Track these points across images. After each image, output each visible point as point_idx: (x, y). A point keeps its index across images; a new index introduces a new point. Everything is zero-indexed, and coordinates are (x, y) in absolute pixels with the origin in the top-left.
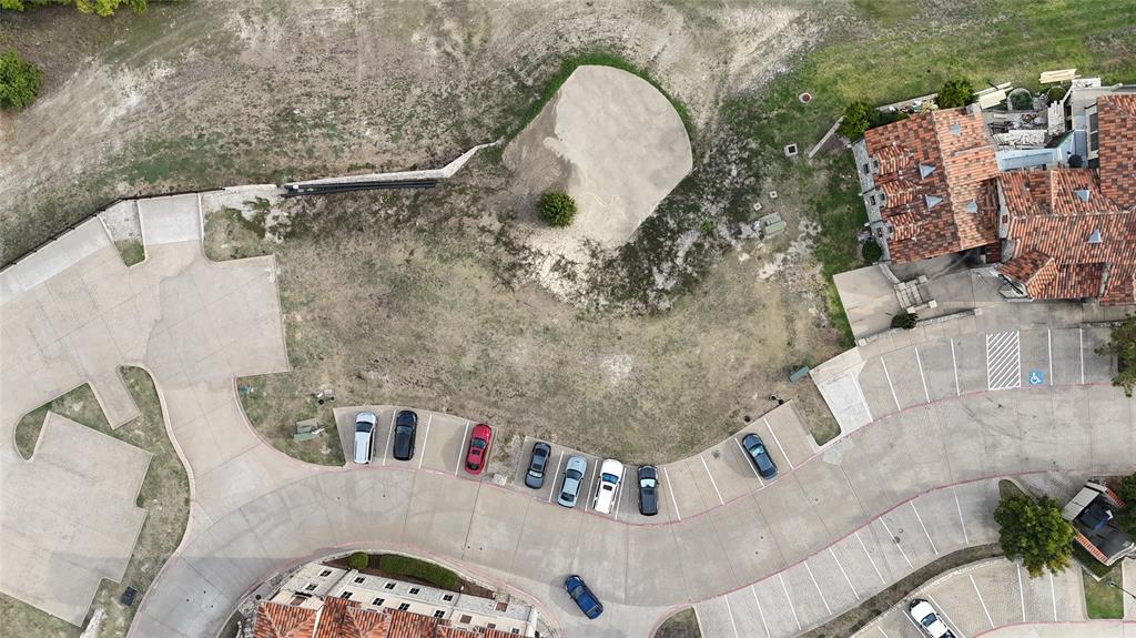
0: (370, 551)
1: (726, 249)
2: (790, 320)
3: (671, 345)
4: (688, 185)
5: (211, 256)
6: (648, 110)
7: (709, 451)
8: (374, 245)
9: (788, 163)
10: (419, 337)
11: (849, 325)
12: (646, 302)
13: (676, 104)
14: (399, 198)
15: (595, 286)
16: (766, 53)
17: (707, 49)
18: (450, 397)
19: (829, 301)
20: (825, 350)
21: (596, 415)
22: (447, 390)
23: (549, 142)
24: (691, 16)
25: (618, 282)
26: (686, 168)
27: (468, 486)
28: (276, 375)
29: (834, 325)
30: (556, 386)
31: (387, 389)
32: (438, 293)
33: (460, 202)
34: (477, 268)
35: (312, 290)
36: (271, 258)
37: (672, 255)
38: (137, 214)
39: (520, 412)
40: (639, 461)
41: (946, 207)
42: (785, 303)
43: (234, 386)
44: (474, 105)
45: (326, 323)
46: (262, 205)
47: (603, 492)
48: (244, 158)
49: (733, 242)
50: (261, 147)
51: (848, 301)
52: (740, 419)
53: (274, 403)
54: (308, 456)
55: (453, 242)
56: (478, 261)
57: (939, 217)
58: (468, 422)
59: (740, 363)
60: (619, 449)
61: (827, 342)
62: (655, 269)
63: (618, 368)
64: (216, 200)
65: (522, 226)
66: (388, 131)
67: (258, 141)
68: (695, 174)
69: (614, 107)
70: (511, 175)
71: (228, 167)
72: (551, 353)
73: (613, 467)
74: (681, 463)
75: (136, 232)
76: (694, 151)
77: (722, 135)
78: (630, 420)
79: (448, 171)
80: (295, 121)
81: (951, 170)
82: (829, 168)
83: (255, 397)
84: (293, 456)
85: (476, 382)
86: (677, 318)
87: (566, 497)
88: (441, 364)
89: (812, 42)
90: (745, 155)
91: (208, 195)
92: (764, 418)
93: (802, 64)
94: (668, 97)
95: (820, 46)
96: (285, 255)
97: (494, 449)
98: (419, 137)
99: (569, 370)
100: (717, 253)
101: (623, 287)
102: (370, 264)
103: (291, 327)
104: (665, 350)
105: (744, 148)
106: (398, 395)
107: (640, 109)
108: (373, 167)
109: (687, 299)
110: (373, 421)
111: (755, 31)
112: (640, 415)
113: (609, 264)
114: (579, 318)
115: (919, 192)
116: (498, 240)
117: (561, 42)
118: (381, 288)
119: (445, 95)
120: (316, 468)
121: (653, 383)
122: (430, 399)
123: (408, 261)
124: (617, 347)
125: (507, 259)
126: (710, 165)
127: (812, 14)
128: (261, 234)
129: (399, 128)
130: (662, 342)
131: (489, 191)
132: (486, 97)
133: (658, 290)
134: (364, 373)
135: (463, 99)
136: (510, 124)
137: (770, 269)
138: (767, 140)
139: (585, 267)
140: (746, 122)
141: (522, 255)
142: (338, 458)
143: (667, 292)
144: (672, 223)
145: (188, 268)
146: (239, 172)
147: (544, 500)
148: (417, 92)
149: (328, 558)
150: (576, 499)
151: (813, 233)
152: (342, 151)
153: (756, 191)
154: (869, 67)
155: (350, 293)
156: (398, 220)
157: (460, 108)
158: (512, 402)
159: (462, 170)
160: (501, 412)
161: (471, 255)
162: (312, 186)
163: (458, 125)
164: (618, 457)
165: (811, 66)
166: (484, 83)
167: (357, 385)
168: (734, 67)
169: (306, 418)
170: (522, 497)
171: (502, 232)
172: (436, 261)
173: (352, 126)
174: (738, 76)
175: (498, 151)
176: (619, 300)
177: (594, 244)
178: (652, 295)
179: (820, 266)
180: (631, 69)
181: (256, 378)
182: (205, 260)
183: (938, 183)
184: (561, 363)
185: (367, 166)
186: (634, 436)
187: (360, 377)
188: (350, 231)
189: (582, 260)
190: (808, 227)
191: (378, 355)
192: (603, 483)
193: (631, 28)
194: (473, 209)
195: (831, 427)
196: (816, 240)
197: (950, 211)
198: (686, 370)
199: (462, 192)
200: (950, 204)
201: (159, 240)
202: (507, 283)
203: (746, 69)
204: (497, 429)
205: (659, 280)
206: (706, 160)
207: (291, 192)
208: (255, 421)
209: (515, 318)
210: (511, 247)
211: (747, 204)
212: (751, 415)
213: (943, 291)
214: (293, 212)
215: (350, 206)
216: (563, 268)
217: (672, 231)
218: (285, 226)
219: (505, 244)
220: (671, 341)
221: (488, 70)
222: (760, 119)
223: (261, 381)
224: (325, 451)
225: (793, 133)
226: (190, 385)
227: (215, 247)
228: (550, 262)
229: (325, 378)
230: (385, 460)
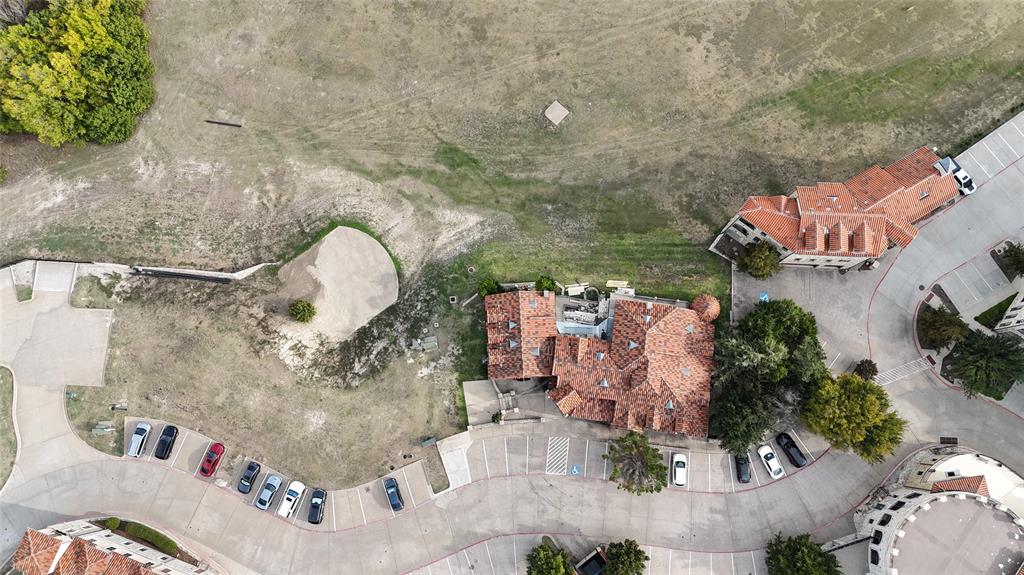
0: (122, 519)
1: (401, 353)
2: (431, 406)
3: (353, 411)
4: (392, 310)
5: (73, 303)
6: (376, 260)
7: (363, 486)
8: (178, 314)
9: (450, 307)
10: (192, 378)
11: (467, 416)
12: (344, 380)
13: (395, 260)
14: (204, 287)
15: (315, 364)
16: (459, 239)
17: (424, 229)
18: (202, 420)
19: (457, 398)
20: (451, 429)
21: (295, 450)
22: (202, 417)
23: (310, 268)
24: (418, 209)
25: (331, 364)
26: (393, 299)
27: (200, 484)
28: (94, 388)
29: (457, 414)
30: (272, 426)
31: (164, 408)
32: (211, 351)
33: (242, 296)
34: (240, 339)
35: (132, 336)
36: (111, 311)
37: (369, 352)
38: (34, 271)
39: (246, 440)
40: (316, 486)
41: (519, 349)
42: (430, 394)
43: (64, 390)
44: (270, 238)
45: (135, 359)
46: (116, 277)
47: (285, 502)
48: (114, 246)
49: (406, 350)
50: (128, 241)
51: (470, 399)
52: (387, 467)
53: (86, 406)
54: (99, 446)
55: (229, 320)
56: (242, 335)
57: (515, 354)
58: (211, 441)
59: (395, 429)
60: (305, 475)
61: (451, 424)
62: (357, 359)
63: (316, 420)
64: (87, 270)
65: (279, 318)
66: (211, 245)
67: (128, 237)
68: (397, 304)
69: (356, 255)
70: (281, 285)
71: (103, 250)
72: (275, 401)
73: (298, 487)
74: (344, 492)
75: (31, 281)
76: (400, 290)
77: (420, 283)
78: (316, 456)
79: (239, 276)
80: (154, 229)
81: (525, 327)
82: (473, 314)
83: (75, 400)
84: (90, 445)
85: (222, 414)
86: (361, 393)
87: (262, 502)
88: (203, 397)
89: (486, 237)
90: (428, 298)
91: (83, 265)
92: (403, 469)
93: (477, 248)
94: (390, 254)
95: (490, 241)
96: (121, 310)
97: (223, 461)
98: (230, 251)
99: (284, 416)
100: (395, 355)
101: (333, 367)
102: (172, 325)
103: (112, 357)
104: (349, 413)
105: (428, 294)
106: (169, 414)
107: (372, 259)
108: (195, 265)
109: (369, 382)
110: (148, 430)
111: (455, 225)
112: (323, 454)
113: (331, 352)
114: (298, 383)
115: (507, 337)
116: (259, 324)
117: (333, 210)
118: (176, 342)
119: (254, 229)
120: (103, 455)
121: (337, 434)
122: (190, 421)
123: (197, 328)
124: (318, 405)
125: (261, 336)
126: (407, 300)
127: (490, 221)
128: (110, 295)
129: (219, 244)
130: (348, 407)
131: (264, 292)
132: (279, 234)
133: (354, 373)
134: (150, 396)
135: (264, 233)
136: (288, 253)
137: (425, 371)
138: (442, 291)
139: (313, 351)
140: (434, 278)
141: (272, 336)
142: (120, 450)
143: (359, 376)
144: (375, 332)
145: (57, 309)
146: (109, 254)
147: (248, 503)
148: (237, 224)
149: (93, 519)
150: (268, 504)
151: (456, 353)
152: (178, 252)
153: (427, 321)
154: (513, 259)
155: (155, 342)
156: (198, 301)
157: (261, 238)
158: (242, 432)
159: (249, 276)
160: (233, 438)
161: (238, 330)
162: (151, 271)
163: (257, 248)
164: (303, 481)
165: (480, 252)
166: (280, 226)
167: (144, 403)
168: (438, 244)
169: (105, 420)
170: (235, 498)
171: (264, 320)
172: (215, 331)
173: (190, 238)
174: (439, 250)
175: (277, 268)
176: (327, 375)
177: (324, 337)
178: (350, 375)
179: (456, 375)
180: (371, 234)
181: (80, 388)
182: (68, 305)
183: (516, 335)
184: (279, 411)
185: (192, 264)
186: (317, 468)
187: (147, 398)
188: (165, 302)
189: (313, 346)
190: (454, 348)
191: (163, 385)
192: (287, 496)
193: (380, 209)
194: (249, 302)
195: (444, 482)
196: (457, 358)
197: (521, 352)
198: (359, 429)
199: (246, 290)
200: (521, 347)
201: (45, 289)
202: (257, 352)
203: (445, 246)
204: (229, 449)
205: (357, 367)
206: (406, 297)
207: (138, 272)
208: (71, 416)
209: (256, 375)
210: (266, 329)
211: (420, 327)
212: (394, 465)
213: (526, 403)
214: (135, 285)
215: (171, 287)
216: (298, 350)
217: (374, 337)
218: (127, 293)
219: (263, 327)
220: (354, 408)
221: (286, 218)
222: (442, 278)
223: (81, 390)
224: (112, 444)
225: (458, 289)
226: (36, 385)
227: (78, 299)
228: (290, 344)
229: (125, 395)
230: (150, 457)
